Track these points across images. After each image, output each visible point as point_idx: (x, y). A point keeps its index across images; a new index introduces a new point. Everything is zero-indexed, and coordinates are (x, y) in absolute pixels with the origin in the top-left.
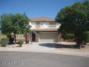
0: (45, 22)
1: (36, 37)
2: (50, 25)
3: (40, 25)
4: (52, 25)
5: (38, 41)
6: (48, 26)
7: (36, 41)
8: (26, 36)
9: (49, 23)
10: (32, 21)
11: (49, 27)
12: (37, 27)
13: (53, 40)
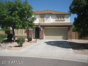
0: (51, 14)
1: (40, 33)
2: (57, 19)
3: (45, 19)
4: (60, 19)
5: (42, 39)
6: (55, 19)
7: (40, 38)
8: (28, 32)
9: (55, 16)
10: (35, 14)
11: (56, 21)
12: (41, 21)
13: (62, 37)
